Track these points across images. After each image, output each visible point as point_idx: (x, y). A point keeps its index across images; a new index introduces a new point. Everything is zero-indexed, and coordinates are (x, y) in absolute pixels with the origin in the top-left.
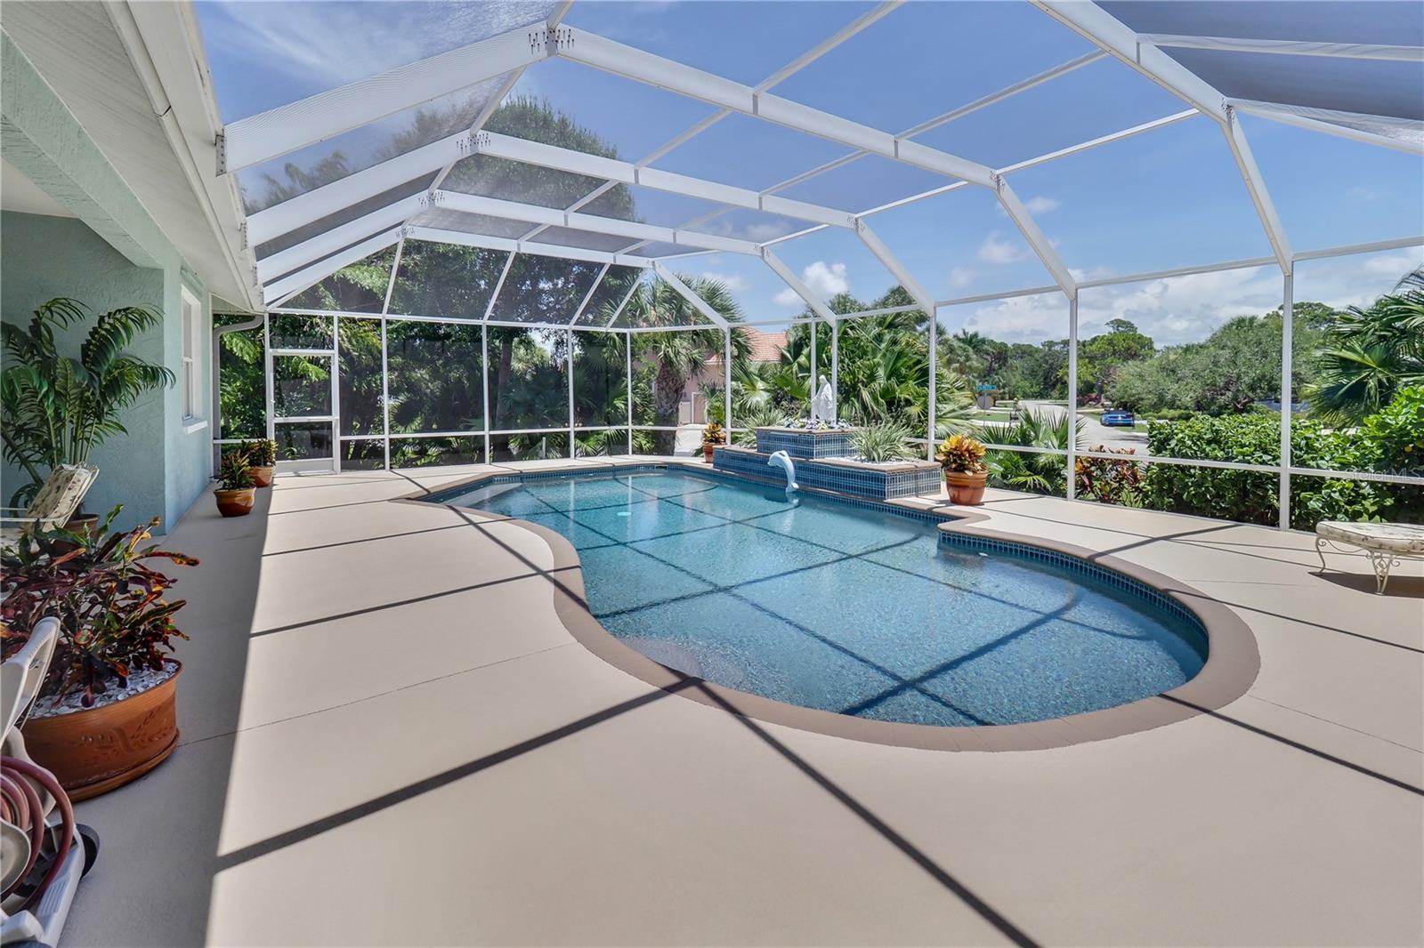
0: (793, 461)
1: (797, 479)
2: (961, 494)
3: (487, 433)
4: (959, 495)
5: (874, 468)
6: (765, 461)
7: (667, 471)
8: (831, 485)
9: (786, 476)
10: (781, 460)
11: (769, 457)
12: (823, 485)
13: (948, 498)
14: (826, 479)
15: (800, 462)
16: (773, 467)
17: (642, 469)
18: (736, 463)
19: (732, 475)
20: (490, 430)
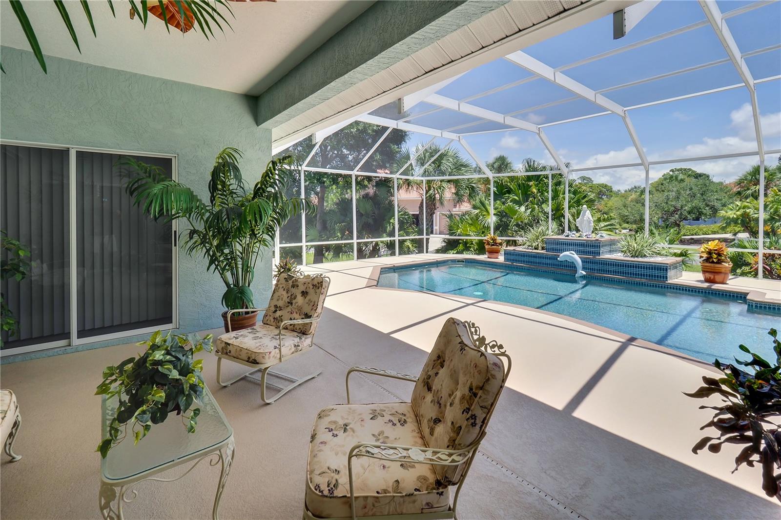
0: (580, 257)
1: (584, 268)
2: (716, 277)
3: (355, 241)
4: (714, 277)
5: (645, 261)
6: (555, 258)
7: (464, 263)
8: (615, 273)
9: (575, 267)
10: (572, 257)
11: (559, 256)
12: (609, 272)
13: (703, 279)
14: (611, 268)
15: (585, 258)
16: (561, 261)
17: (450, 263)
18: (526, 259)
19: (523, 266)
20: (357, 239)
